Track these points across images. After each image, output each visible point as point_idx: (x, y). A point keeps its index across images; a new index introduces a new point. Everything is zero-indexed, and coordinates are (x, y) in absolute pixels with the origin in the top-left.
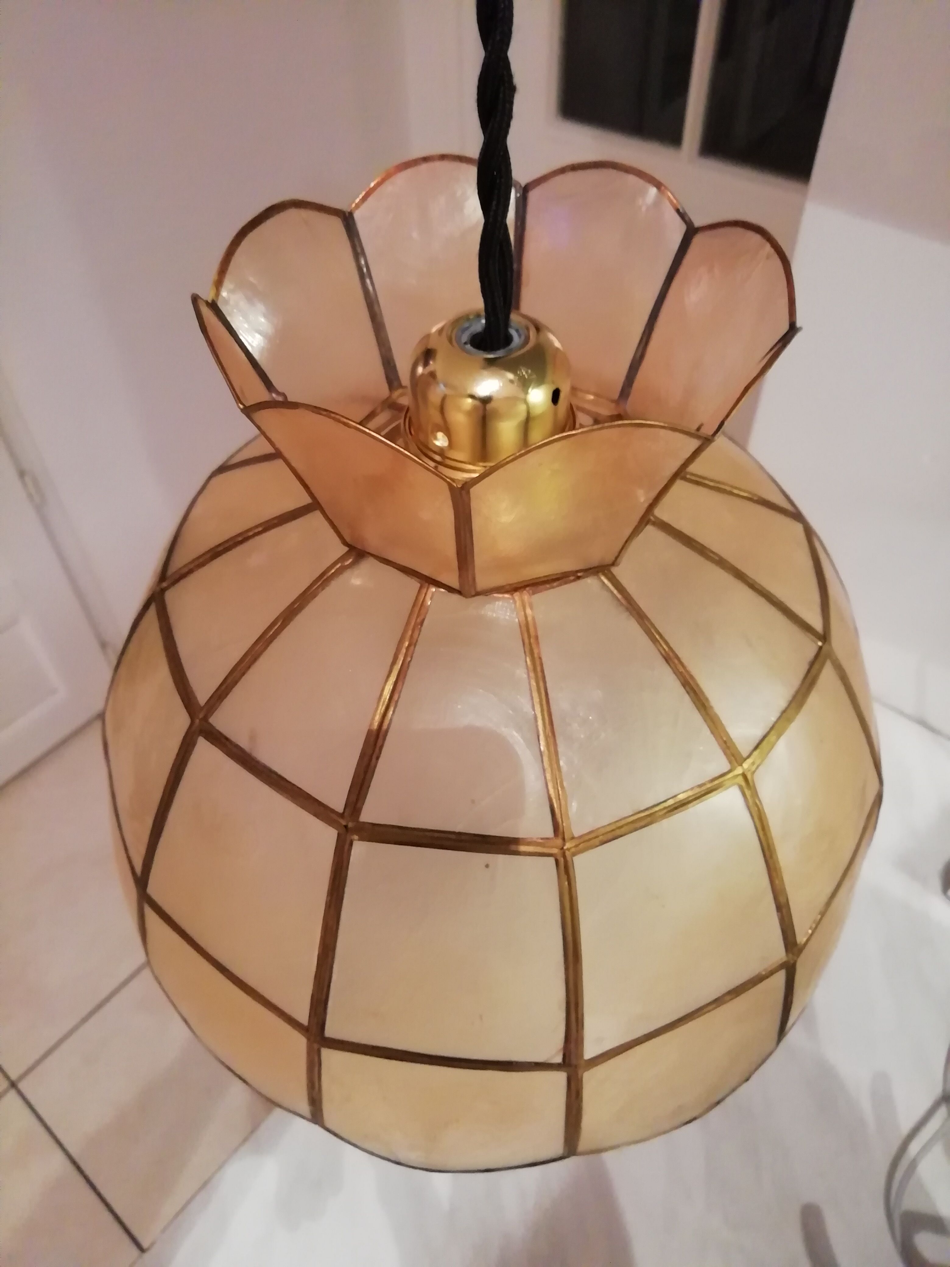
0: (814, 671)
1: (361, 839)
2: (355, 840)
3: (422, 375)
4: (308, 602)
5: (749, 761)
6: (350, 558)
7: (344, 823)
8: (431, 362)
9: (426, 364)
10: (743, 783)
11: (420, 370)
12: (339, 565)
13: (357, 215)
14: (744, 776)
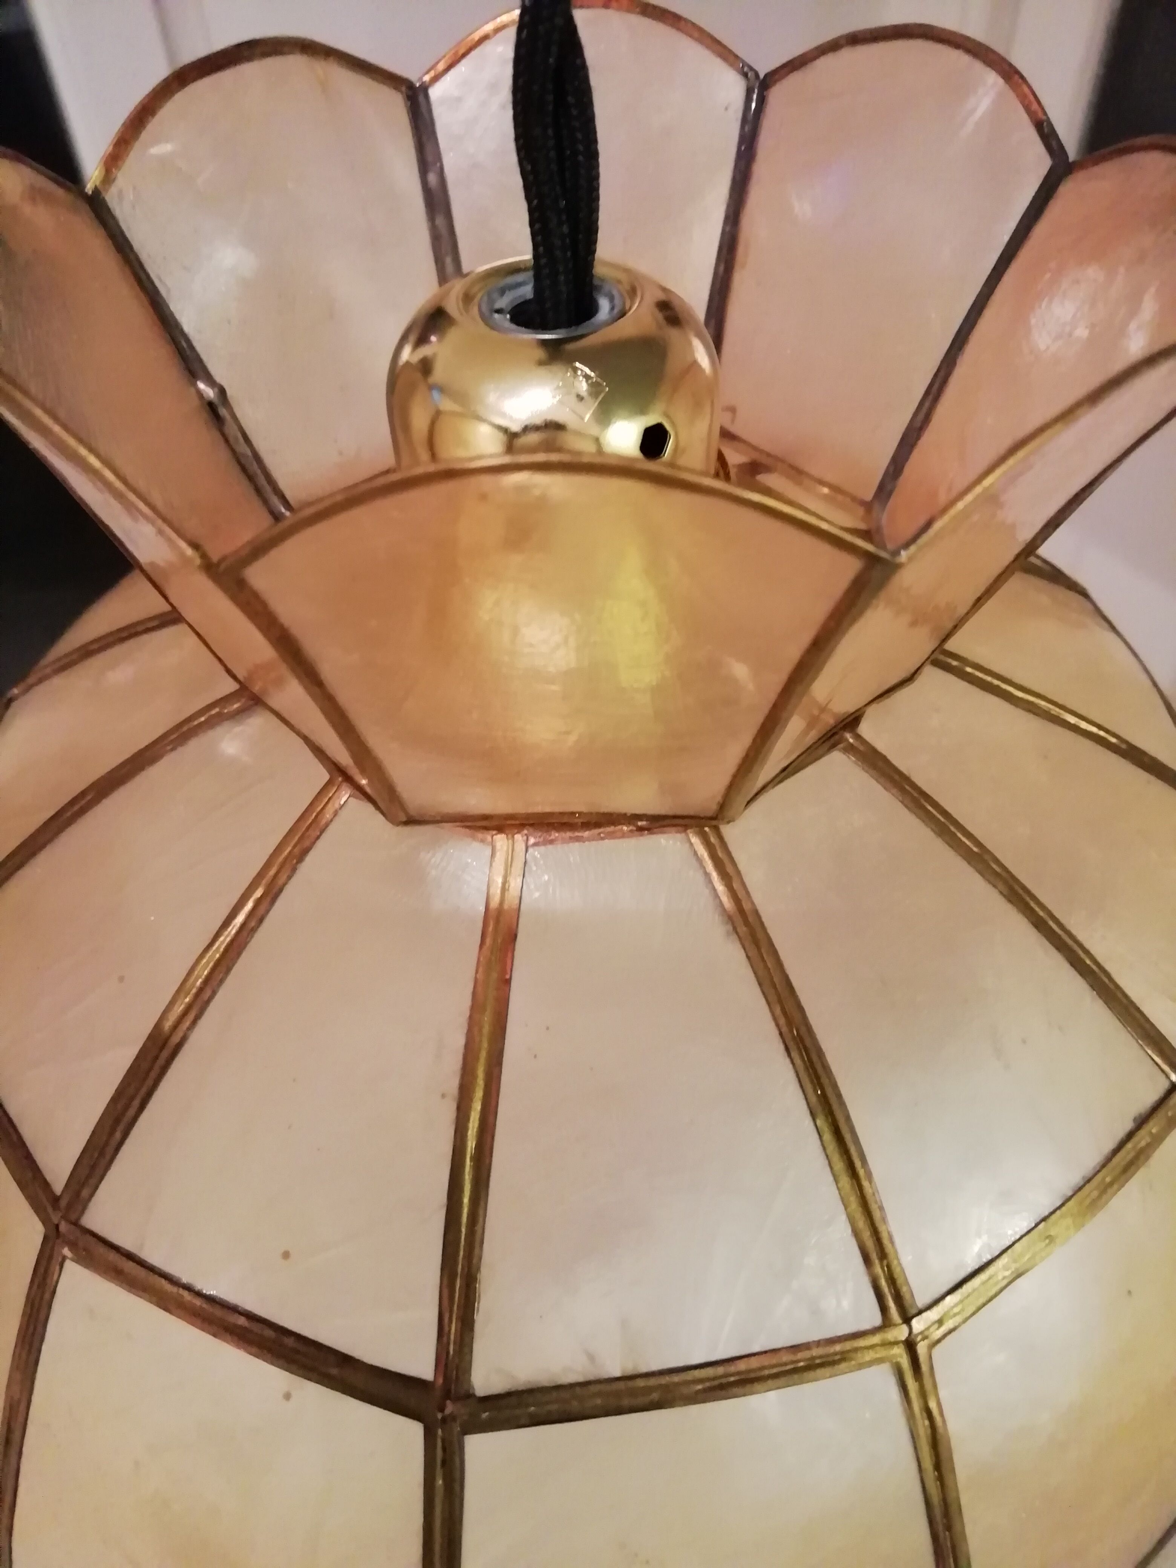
0: (1142, 1139)
1: (78, 1260)
2: (68, 1258)
3: (407, 363)
4: (142, 768)
5: (933, 1315)
6: (238, 701)
7: (55, 1220)
8: (433, 338)
9: (422, 340)
10: (905, 1362)
11: (406, 354)
12: (217, 710)
13: (435, 93)
14: (910, 1345)
